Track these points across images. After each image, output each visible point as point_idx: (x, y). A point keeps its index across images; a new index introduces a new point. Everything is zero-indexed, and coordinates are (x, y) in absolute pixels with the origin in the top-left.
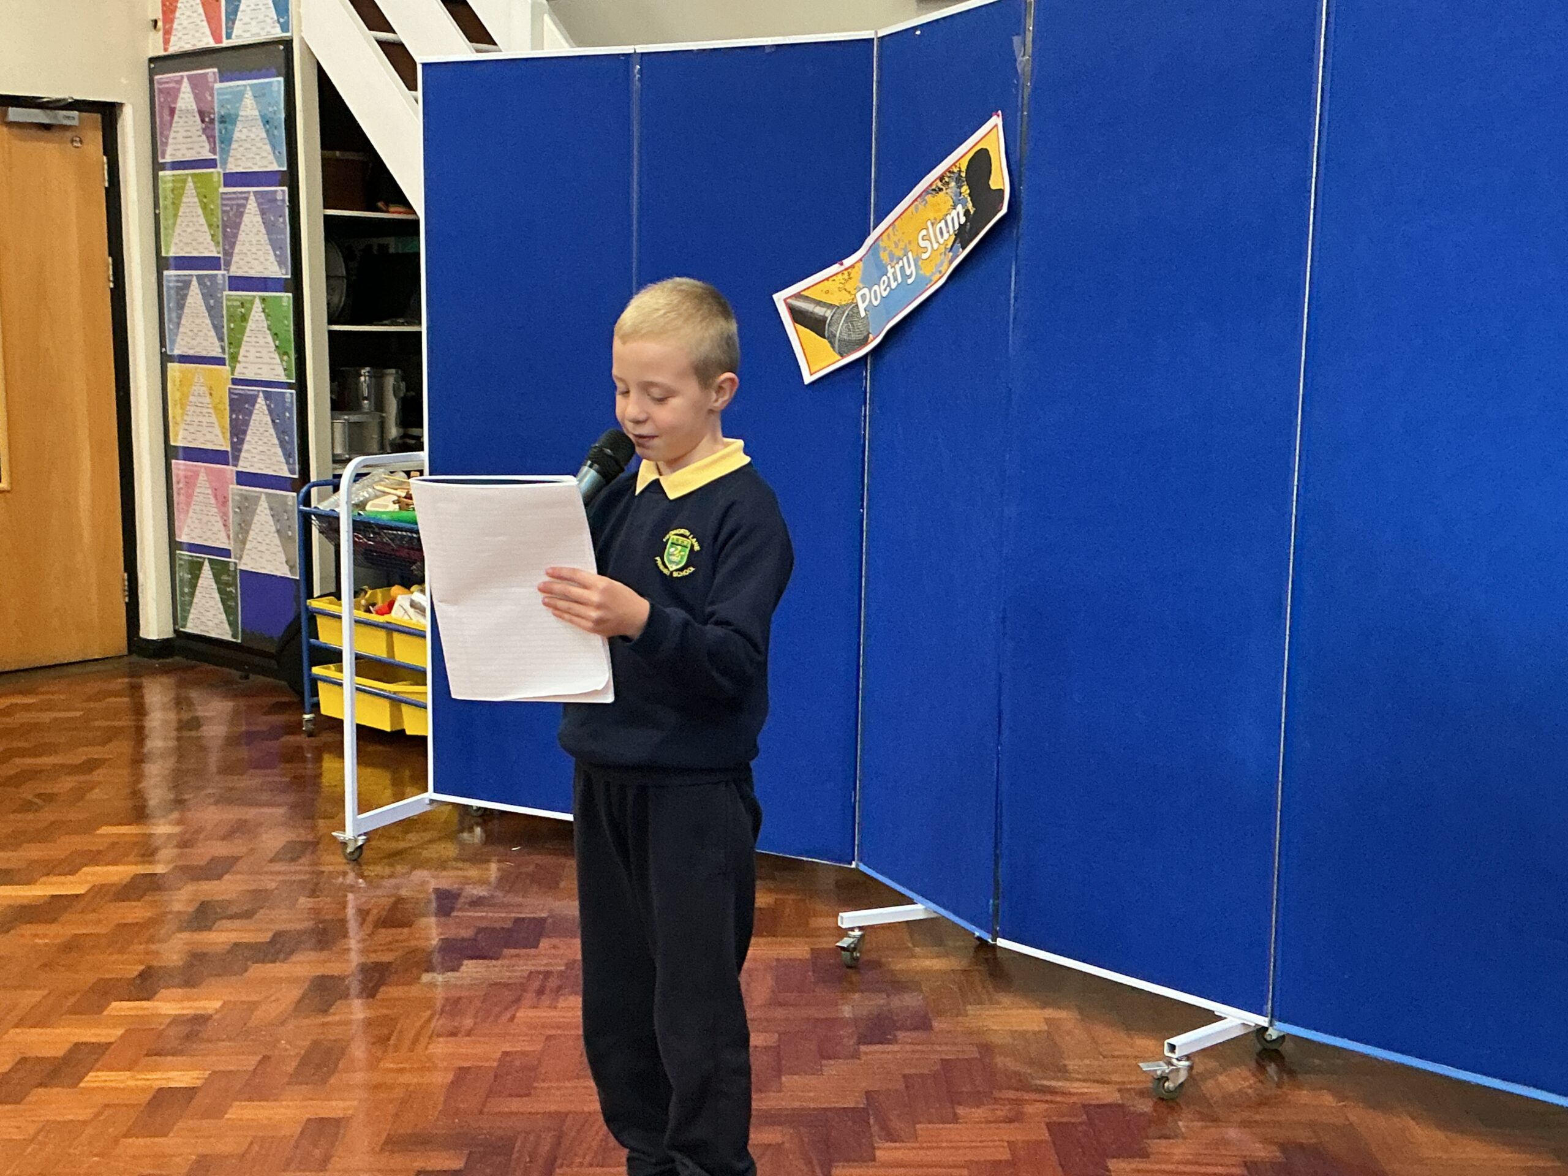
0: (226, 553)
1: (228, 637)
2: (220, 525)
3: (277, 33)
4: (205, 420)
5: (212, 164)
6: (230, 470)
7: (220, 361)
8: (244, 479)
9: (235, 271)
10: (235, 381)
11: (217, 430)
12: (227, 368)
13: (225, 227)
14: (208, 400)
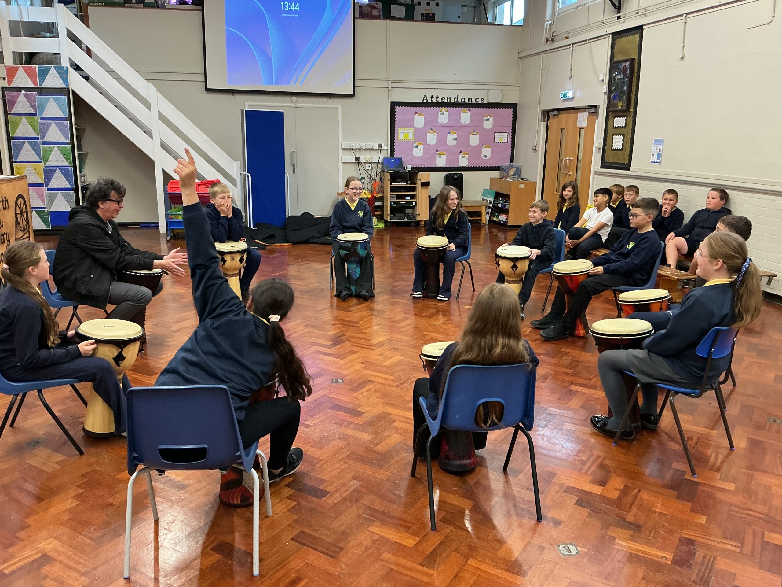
0: (44, 208)
1: (44, 227)
2: (41, 202)
3: (64, 86)
4: (32, 177)
5: (36, 115)
6: (45, 188)
7: (41, 162)
8: (49, 190)
9: (45, 140)
10: (45, 167)
11: (38, 178)
12: (42, 164)
13: (41, 130)
14: (34, 171)
